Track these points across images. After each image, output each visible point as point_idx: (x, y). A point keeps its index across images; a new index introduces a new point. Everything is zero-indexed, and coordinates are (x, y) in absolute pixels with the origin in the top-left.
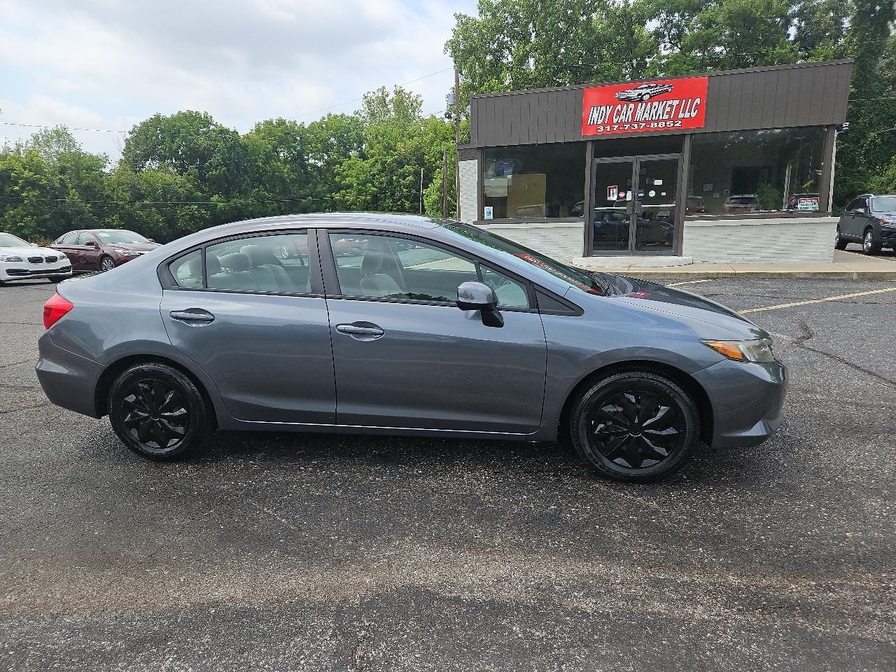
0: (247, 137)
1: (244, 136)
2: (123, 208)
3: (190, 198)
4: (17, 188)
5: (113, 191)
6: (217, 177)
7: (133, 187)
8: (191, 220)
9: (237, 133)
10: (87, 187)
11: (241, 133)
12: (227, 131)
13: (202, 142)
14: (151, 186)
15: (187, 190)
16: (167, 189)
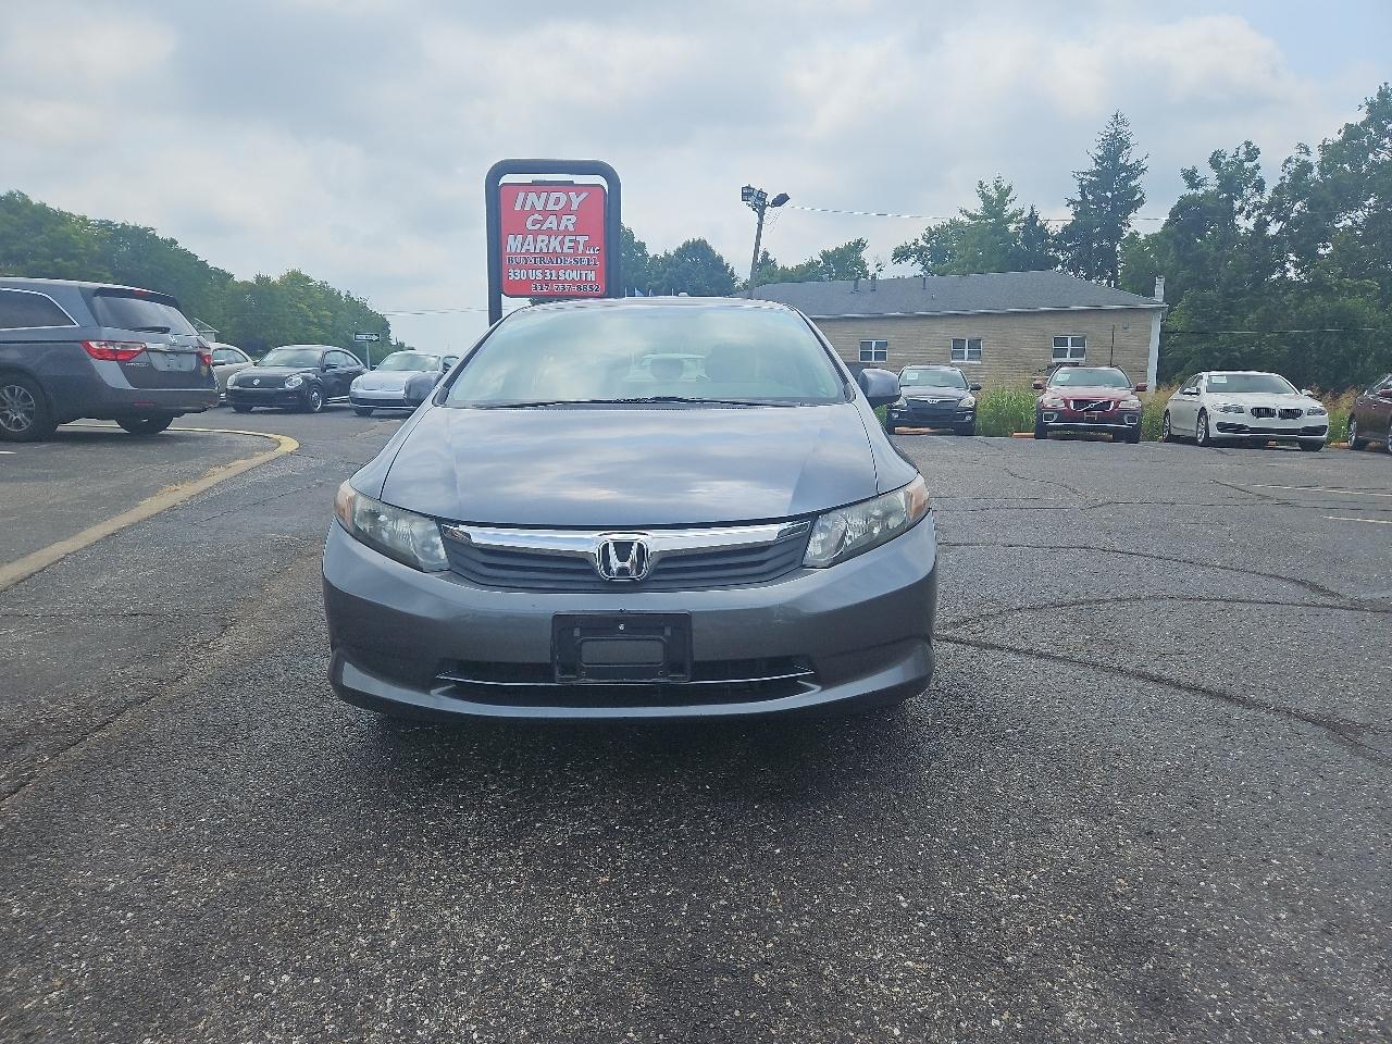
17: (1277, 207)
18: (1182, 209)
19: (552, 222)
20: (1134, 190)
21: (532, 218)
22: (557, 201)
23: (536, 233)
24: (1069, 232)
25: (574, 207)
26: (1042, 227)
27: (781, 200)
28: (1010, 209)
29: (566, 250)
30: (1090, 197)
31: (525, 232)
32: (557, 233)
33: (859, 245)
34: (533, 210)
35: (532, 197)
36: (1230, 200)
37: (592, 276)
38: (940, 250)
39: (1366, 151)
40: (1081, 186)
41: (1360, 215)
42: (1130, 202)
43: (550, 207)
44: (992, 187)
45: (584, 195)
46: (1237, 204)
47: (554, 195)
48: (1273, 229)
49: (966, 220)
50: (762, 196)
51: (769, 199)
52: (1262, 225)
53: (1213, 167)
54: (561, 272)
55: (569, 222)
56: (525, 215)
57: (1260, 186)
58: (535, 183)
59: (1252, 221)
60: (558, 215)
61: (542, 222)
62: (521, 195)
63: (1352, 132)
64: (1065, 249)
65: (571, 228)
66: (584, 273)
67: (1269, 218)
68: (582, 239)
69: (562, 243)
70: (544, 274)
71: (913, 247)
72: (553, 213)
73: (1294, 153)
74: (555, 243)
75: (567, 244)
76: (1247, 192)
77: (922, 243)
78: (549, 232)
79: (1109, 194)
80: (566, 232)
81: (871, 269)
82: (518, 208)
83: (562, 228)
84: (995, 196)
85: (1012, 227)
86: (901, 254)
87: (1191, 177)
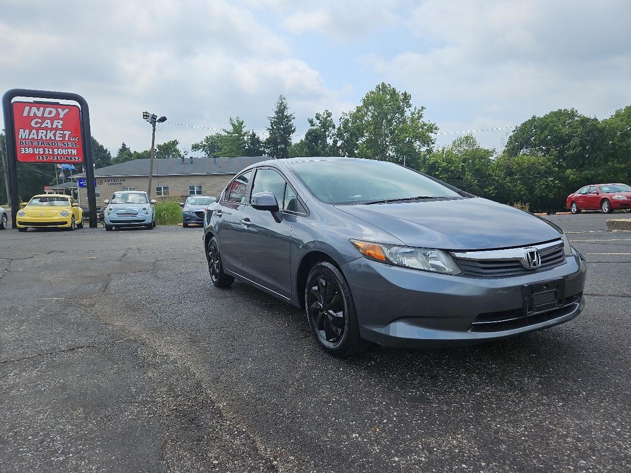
0: (605, 121)
1: (602, 121)
2: (498, 181)
3: (549, 172)
4: (437, 173)
5: (493, 171)
6: (573, 155)
7: (508, 167)
8: (546, 188)
9: (597, 120)
10: (477, 170)
11: (600, 119)
12: (588, 120)
13: (566, 130)
14: (519, 166)
15: (546, 167)
16: (531, 167)
17: (340, 135)
18: (309, 134)
19: (47, 124)
20: (291, 127)
21: (35, 120)
22: (50, 113)
23: (38, 130)
24: (268, 141)
25: (61, 116)
26: (258, 138)
27: (163, 119)
28: (244, 130)
29: (57, 139)
30: (275, 127)
31: (31, 129)
32: (52, 129)
33: (175, 143)
34: (35, 116)
35: (34, 109)
36: (325, 131)
37: (75, 152)
38: (213, 146)
39: (363, 116)
40: (271, 122)
41: (364, 139)
42: (289, 130)
43: (46, 115)
44: (235, 121)
45: (66, 111)
46: (327, 133)
47: (48, 110)
48: (339, 144)
49: (226, 134)
50: (154, 117)
51: (157, 119)
52: (335, 142)
53: (317, 119)
54: (55, 150)
55: (58, 124)
56: (29, 119)
57: (334, 127)
58: (35, 102)
59: (332, 140)
60: (52, 120)
61: (42, 123)
62: (27, 108)
63: (359, 110)
64: (267, 148)
65: (60, 127)
66: (70, 150)
67: (338, 139)
68: (67, 133)
69: (55, 135)
70: (44, 151)
71: (200, 144)
72: (48, 118)
73: (341, 115)
74: (50, 135)
75: (58, 135)
76: (331, 129)
77: (204, 143)
78: (46, 128)
79: (282, 126)
80: (57, 129)
81: (182, 153)
82: (25, 114)
83: (54, 126)
84: (237, 124)
85: (246, 138)
86: (195, 147)
87: (311, 122)
